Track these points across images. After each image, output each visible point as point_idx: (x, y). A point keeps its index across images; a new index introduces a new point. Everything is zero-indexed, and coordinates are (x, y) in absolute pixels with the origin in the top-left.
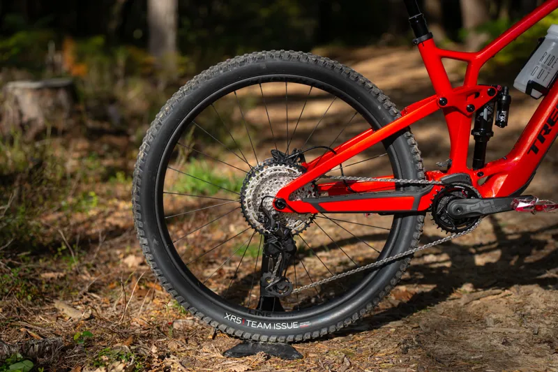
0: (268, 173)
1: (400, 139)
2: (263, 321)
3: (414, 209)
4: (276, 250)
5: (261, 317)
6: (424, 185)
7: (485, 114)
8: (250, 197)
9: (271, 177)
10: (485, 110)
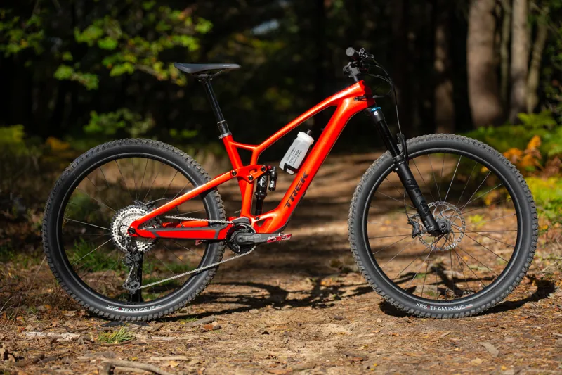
0: (129, 213)
1: (210, 194)
2: (132, 308)
3: (215, 238)
4: (131, 261)
5: (131, 306)
6: (223, 224)
7: (261, 182)
8: (116, 227)
9: (129, 215)
10: (261, 180)
